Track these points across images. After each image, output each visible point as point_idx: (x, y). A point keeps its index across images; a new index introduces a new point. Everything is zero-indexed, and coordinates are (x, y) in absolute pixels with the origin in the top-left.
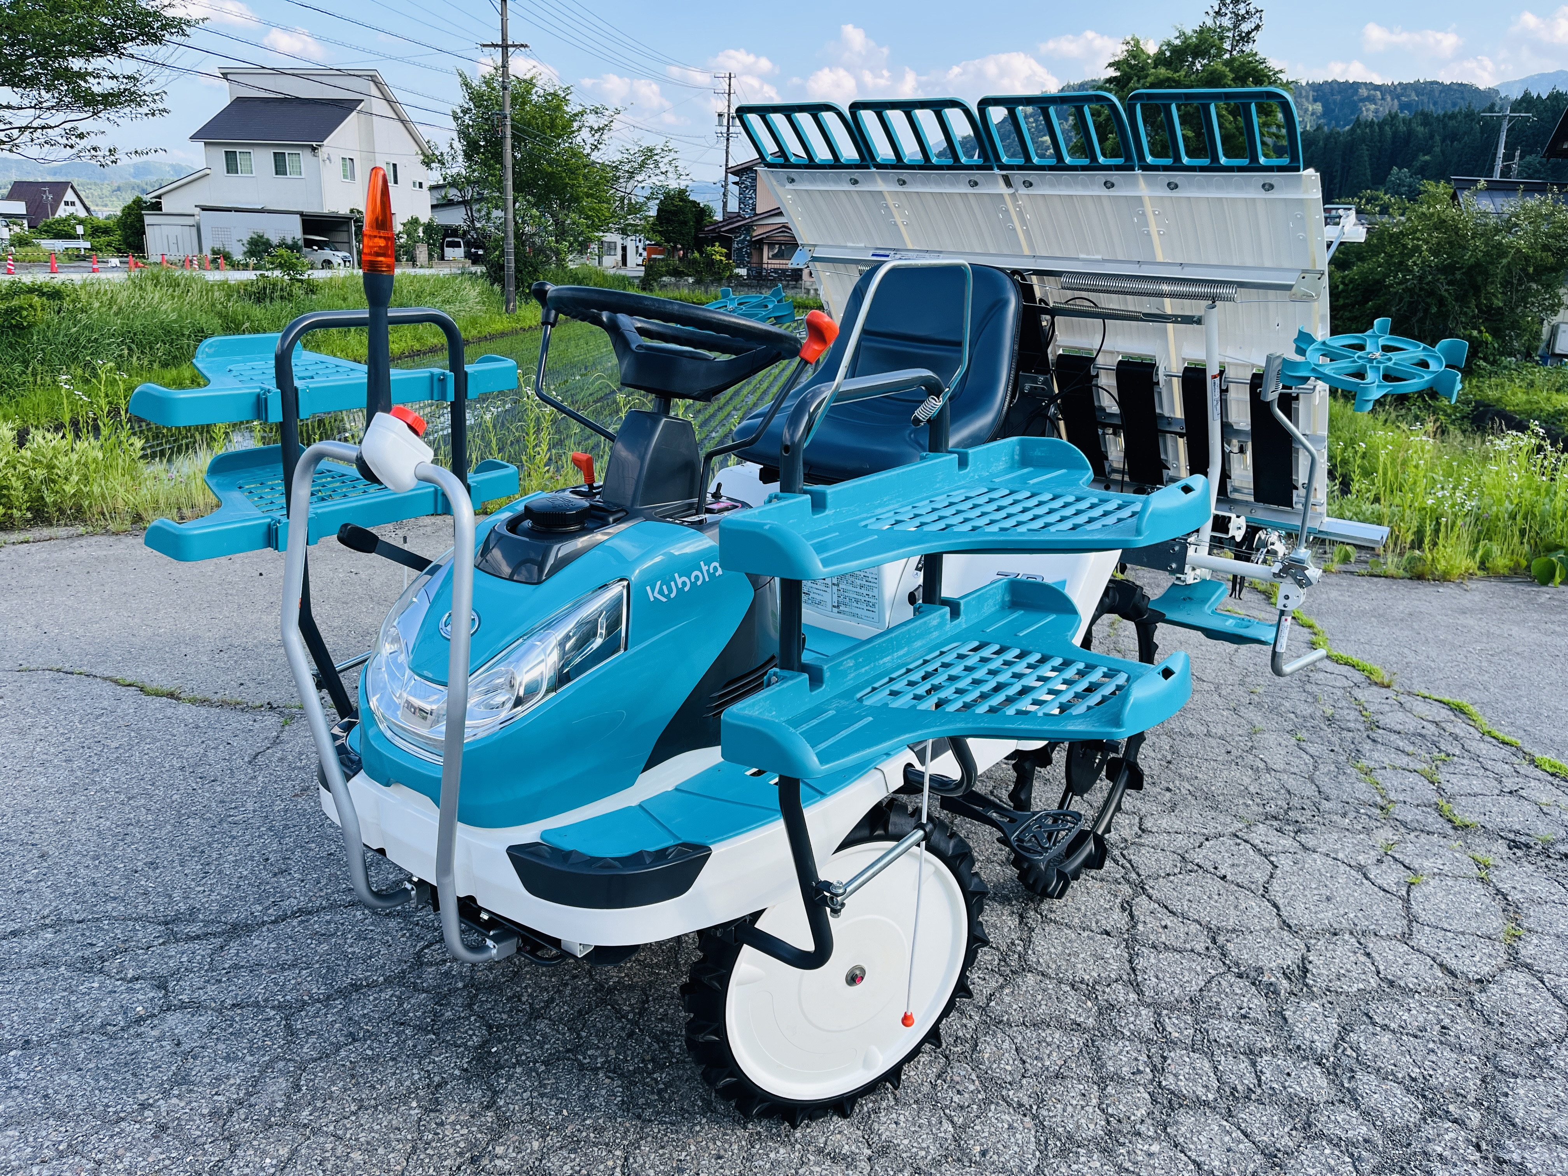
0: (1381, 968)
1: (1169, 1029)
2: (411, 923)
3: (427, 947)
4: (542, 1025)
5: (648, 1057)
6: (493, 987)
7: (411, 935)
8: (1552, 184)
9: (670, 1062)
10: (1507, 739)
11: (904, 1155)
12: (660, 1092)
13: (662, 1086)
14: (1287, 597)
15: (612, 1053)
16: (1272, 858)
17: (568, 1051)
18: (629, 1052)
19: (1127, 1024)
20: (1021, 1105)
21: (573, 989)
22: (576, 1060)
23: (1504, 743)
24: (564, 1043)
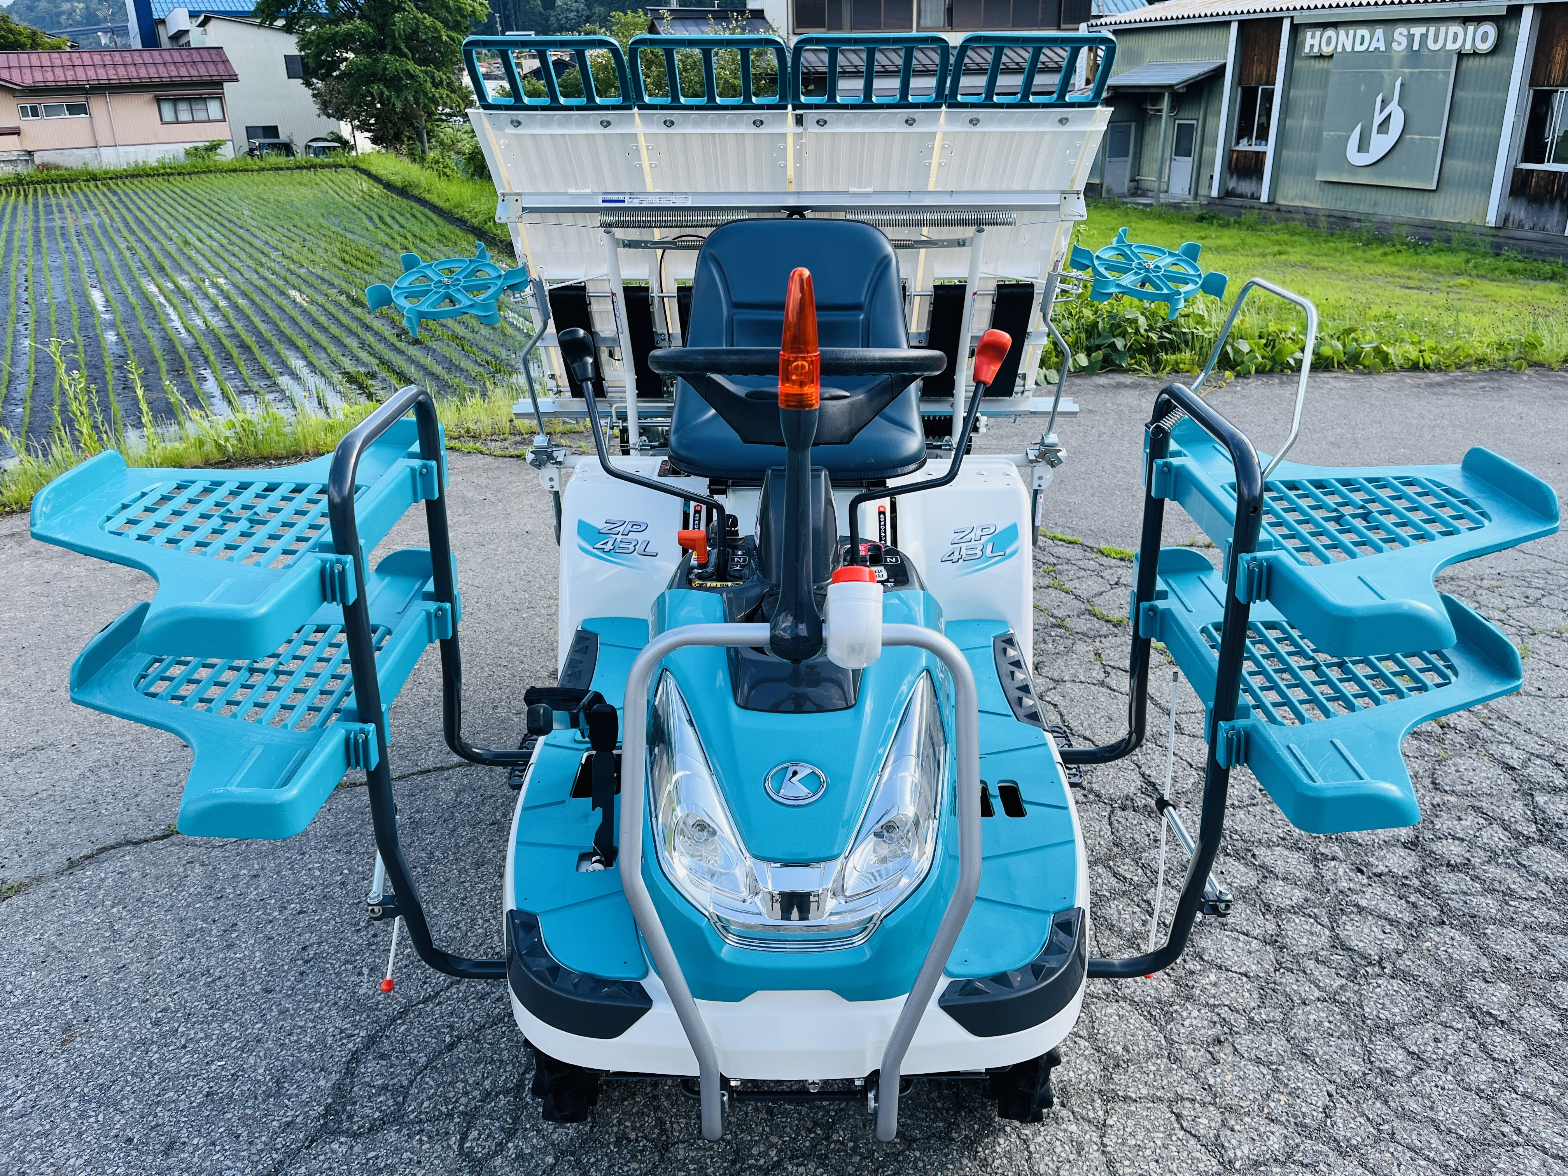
0: (1189, 760)
1: (1129, 876)
2: (412, 1123)
3: (464, 1138)
4: (682, 1152)
5: (809, 1125)
6: (584, 1142)
7: (430, 1137)
8: (732, 12)
9: (831, 1117)
10: (1071, 538)
11: (1081, 1086)
12: (854, 1150)
13: (851, 1144)
14: (1040, 478)
15: (774, 1139)
16: (1048, 699)
17: (734, 1162)
18: (788, 1130)
19: (1101, 886)
20: (1108, 995)
21: (668, 1097)
22: (750, 1167)
23: (1070, 543)
24: (723, 1158)
